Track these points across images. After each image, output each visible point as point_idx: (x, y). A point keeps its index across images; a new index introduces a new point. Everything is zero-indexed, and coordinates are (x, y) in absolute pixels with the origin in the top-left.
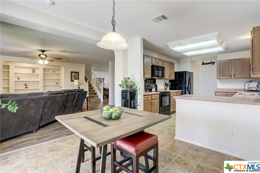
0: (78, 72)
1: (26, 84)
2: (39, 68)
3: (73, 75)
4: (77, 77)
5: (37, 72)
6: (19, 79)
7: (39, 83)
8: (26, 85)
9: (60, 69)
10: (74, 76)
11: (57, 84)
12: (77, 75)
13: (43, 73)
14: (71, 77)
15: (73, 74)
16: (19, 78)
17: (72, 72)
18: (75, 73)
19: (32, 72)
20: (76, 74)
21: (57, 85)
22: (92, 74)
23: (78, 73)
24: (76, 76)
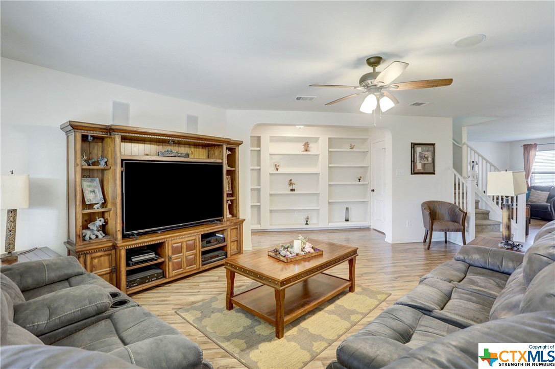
0: (433, 145)
1: (291, 180)
2: (319, 138)
3: (418, 154)
4: (430, 159)
5: (314, 149)
6: (277, 169)
7: (320, 177)
8: (291, 183)
9: (366, 139)
10: (420, 156)
11: (359, 180)
12: (428, 154)
13: (329, 151)
14: (413, 162)
15: (419, 149)
16: (278, 166)
17: (414, 145)
18: (425, 147)
19: (303, 149)
20: (428, 151)
21: (360, 183)
22: (465, 147)
23: (431, 148)
24: (427, 158)
